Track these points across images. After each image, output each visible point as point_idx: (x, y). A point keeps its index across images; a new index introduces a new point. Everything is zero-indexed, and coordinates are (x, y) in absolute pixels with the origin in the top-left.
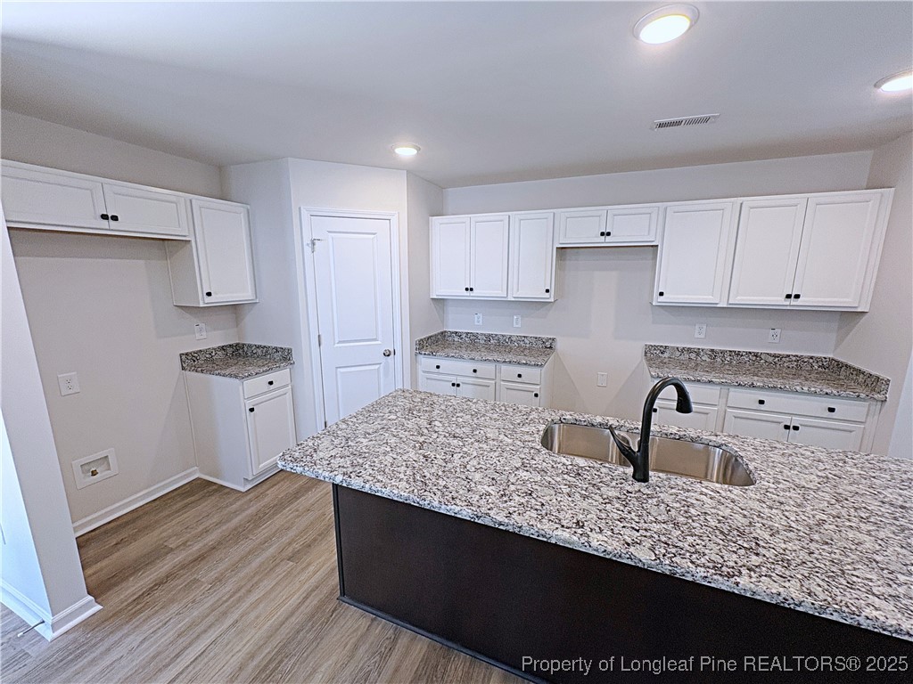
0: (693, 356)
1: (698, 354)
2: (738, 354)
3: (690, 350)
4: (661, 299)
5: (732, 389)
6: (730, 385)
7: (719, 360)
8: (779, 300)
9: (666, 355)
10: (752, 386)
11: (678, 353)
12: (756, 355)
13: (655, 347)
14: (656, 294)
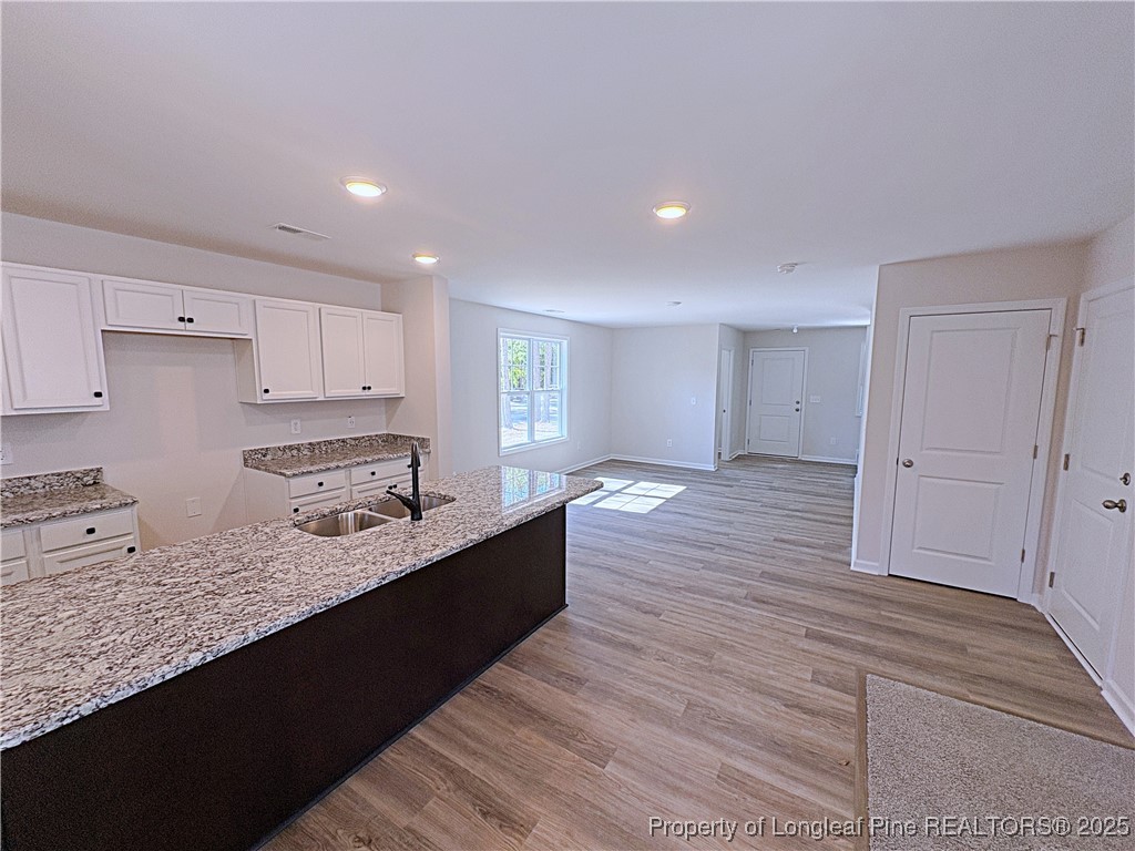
0: (295, 452)
1: (299, 450)
2: (330, 442)
3: (291, 448)
4: (266, 396)
5: (353, 469)
6: (352, 466)
7: (317, 451)
8: (360, 392)
9: (269, 457)
10: (366, 462)
11: (280, 453)
12: (343, 441)
13: (256, 451)
14: (259, 392)
